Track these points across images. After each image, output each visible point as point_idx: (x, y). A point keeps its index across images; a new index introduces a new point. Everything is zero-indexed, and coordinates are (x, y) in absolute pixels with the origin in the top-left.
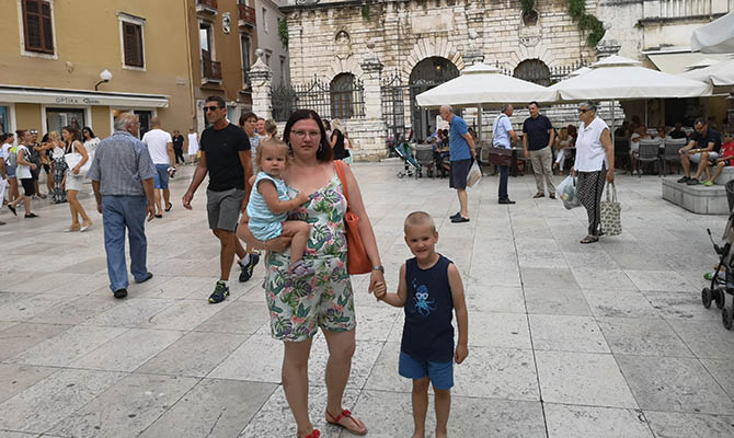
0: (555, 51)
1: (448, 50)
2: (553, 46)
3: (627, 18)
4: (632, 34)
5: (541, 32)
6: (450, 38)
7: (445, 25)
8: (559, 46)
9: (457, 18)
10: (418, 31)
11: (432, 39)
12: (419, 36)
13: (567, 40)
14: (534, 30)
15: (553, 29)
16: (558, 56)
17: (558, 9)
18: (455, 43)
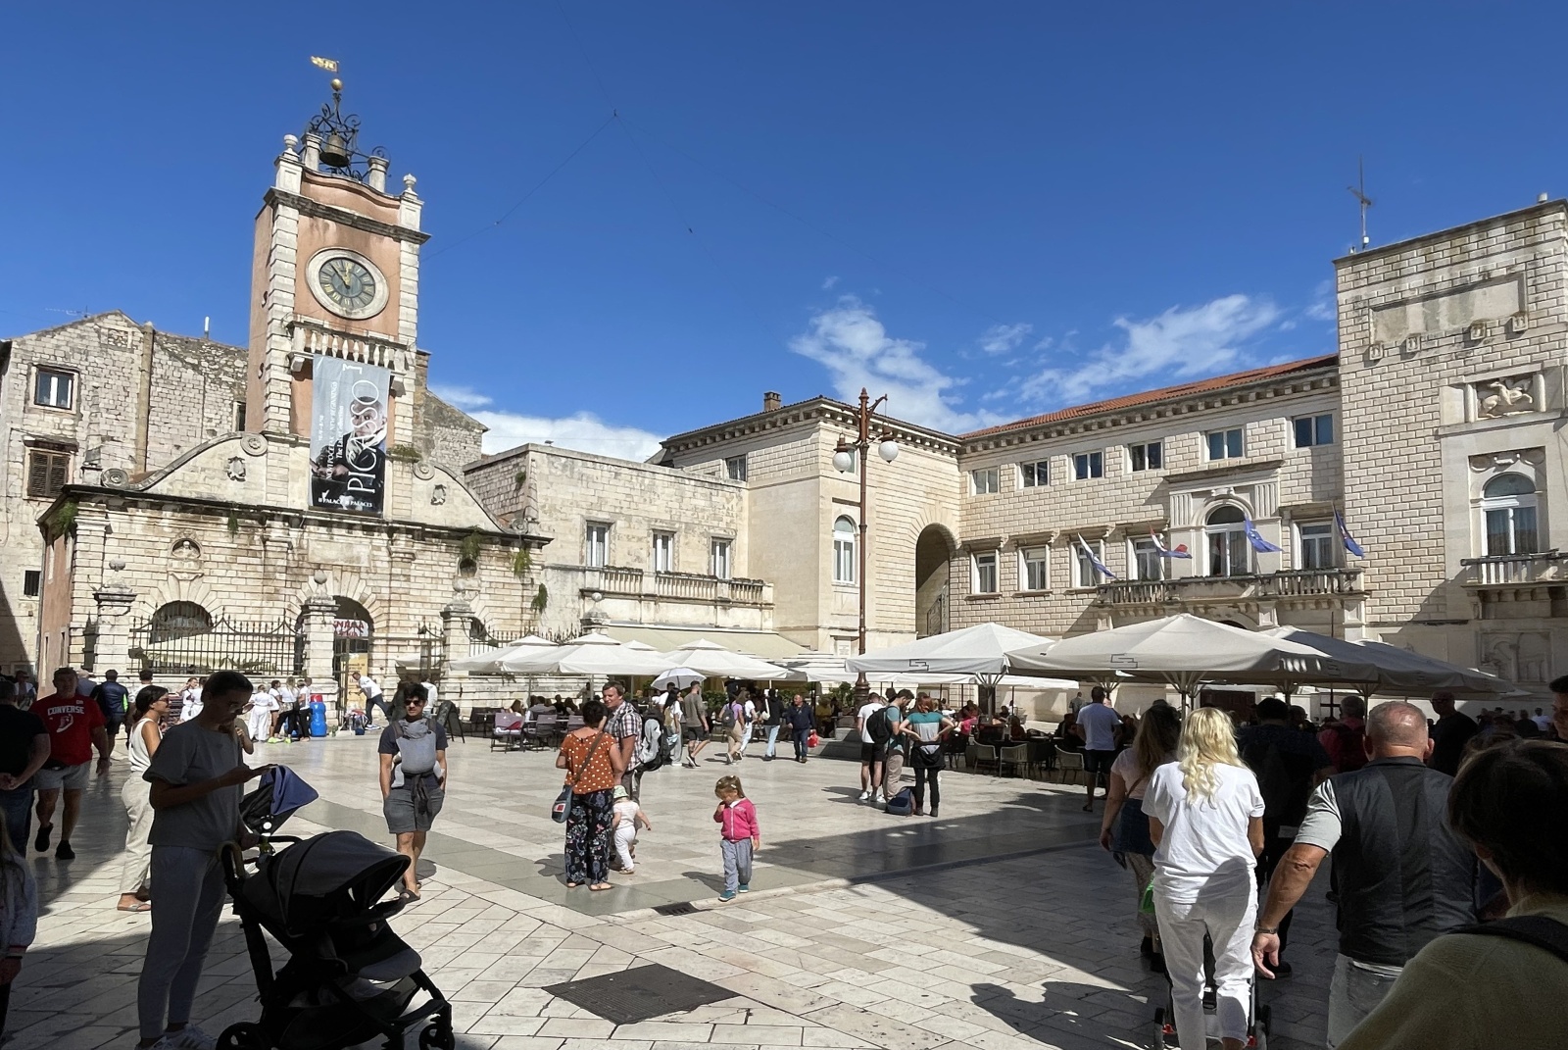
0: (493, 609)
1: (360, 589)
2: (492, 603)
3: (569, 585)
4: (573, 601)
5: (479, 586)
6: (363, 576)
7: (358, 559)
8: (498, 604)
9: (375, 553)
10: (317, 560)
11: (338, 574)
12: (318, 566)
13: (506, 599)
14: (472, 582)
15: (493, 585)
16: (496, 615)
17: (500, 564)
18: (371, 583)
